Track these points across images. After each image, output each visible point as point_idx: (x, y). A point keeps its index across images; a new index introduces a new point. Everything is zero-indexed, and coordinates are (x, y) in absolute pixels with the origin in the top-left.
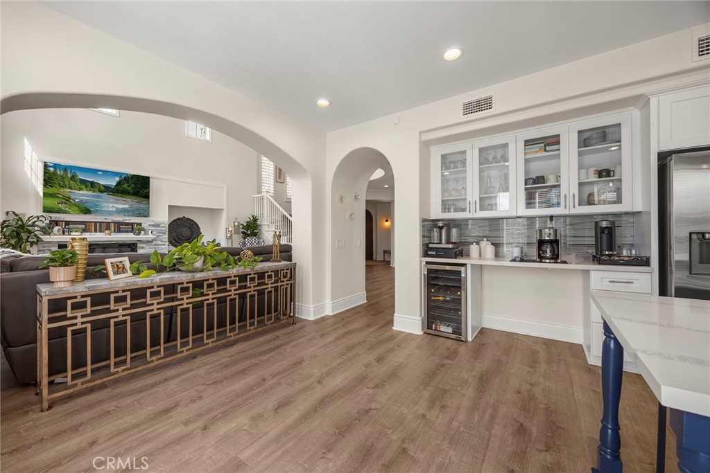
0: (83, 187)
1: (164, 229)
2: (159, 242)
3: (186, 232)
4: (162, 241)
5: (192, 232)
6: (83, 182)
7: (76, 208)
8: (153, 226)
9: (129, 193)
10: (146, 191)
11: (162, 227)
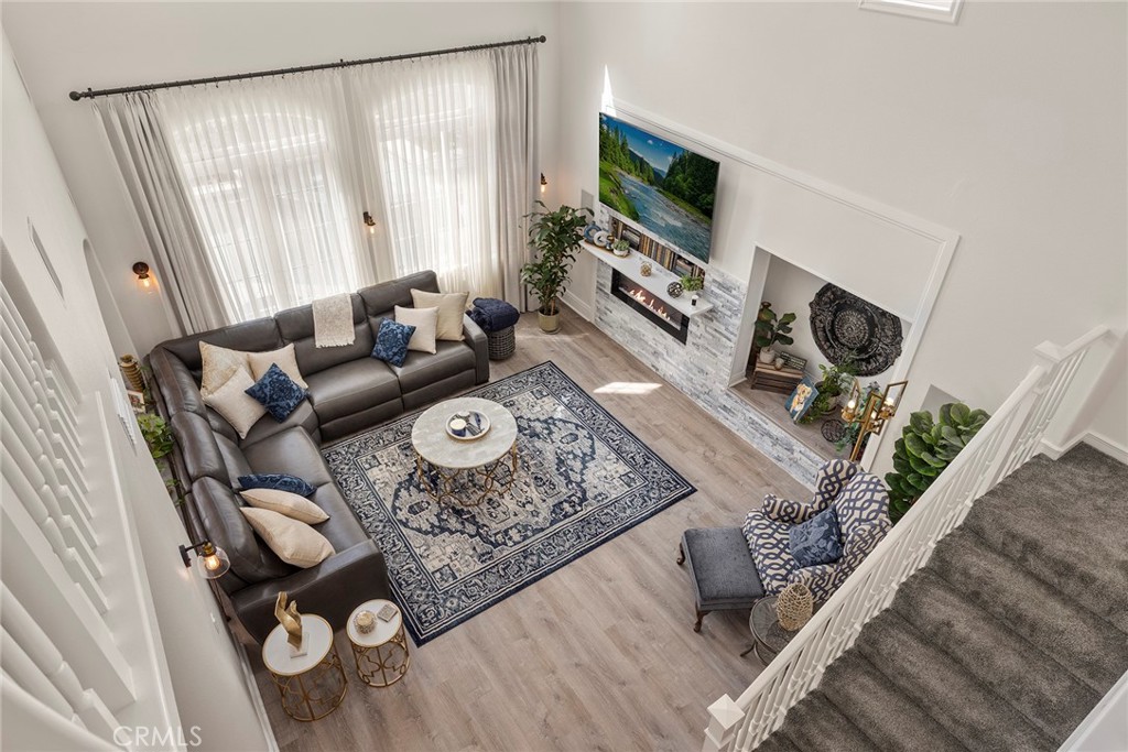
0: (632, 167)
1: (737, 302)
2: (722, 329)
3: (853, 325)
4: (727, 329)
5: (872, 334)
6: (633, 156)
7: (625, 206)
8: (721, 286)
9: (683, 197)
10: (710, 197)
11: (734, 297)
